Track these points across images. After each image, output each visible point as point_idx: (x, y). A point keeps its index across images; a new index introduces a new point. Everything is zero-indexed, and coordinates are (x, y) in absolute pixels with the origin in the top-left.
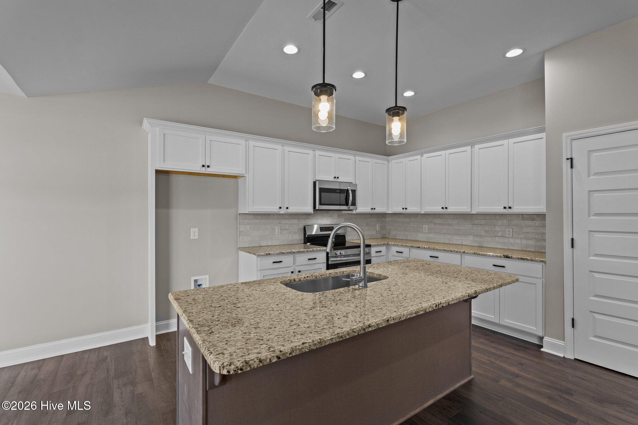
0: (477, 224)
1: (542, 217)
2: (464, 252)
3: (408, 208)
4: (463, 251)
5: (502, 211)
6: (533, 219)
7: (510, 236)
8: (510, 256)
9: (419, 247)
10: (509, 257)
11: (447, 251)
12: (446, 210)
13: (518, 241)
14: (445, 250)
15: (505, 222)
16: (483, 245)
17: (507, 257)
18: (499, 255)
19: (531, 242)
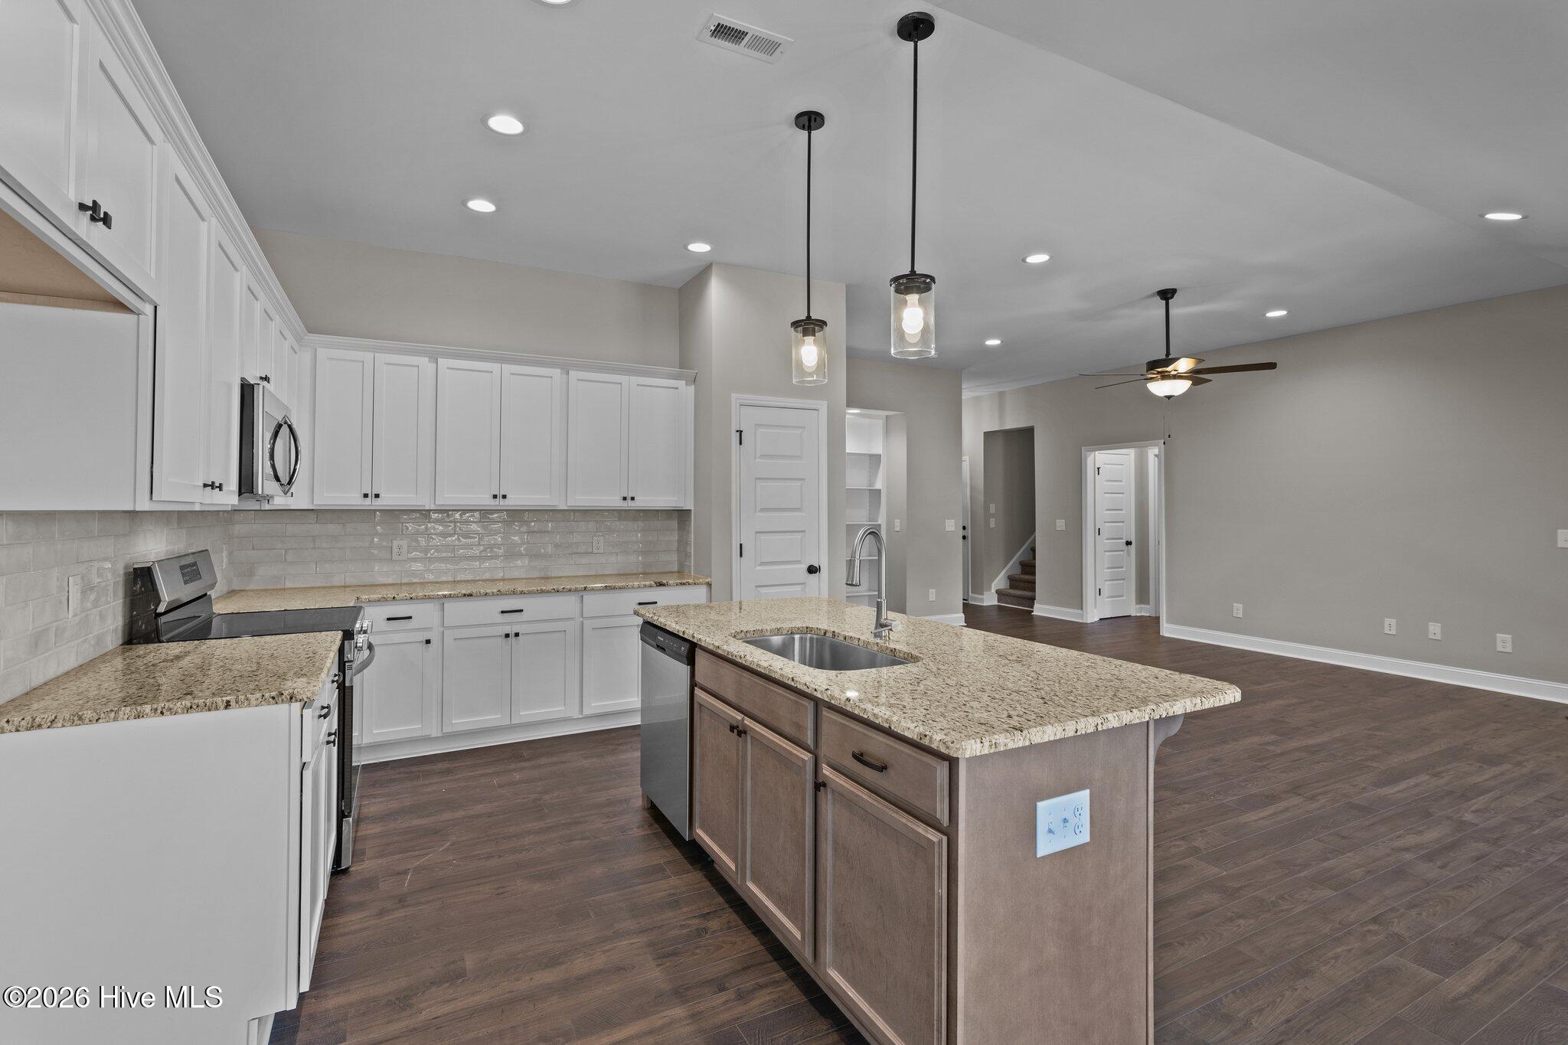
0: (537, 532)
1: (682, 515)
2: (585, 588)
3: (382, 495)
4: (583, 586)
5: (619, 504)
6: (635, 519)
7: (599, 551)
8: (664, 582)
9: (470, 595)
10: (664, 585)
11: (548, 592)
12: (502, 502)
13: (613, 559)
14: (542, 591)
15: (592, 525)
16: (550, 574)
17: (661, 584)
18: (648, 583)
19: (632, 558)
